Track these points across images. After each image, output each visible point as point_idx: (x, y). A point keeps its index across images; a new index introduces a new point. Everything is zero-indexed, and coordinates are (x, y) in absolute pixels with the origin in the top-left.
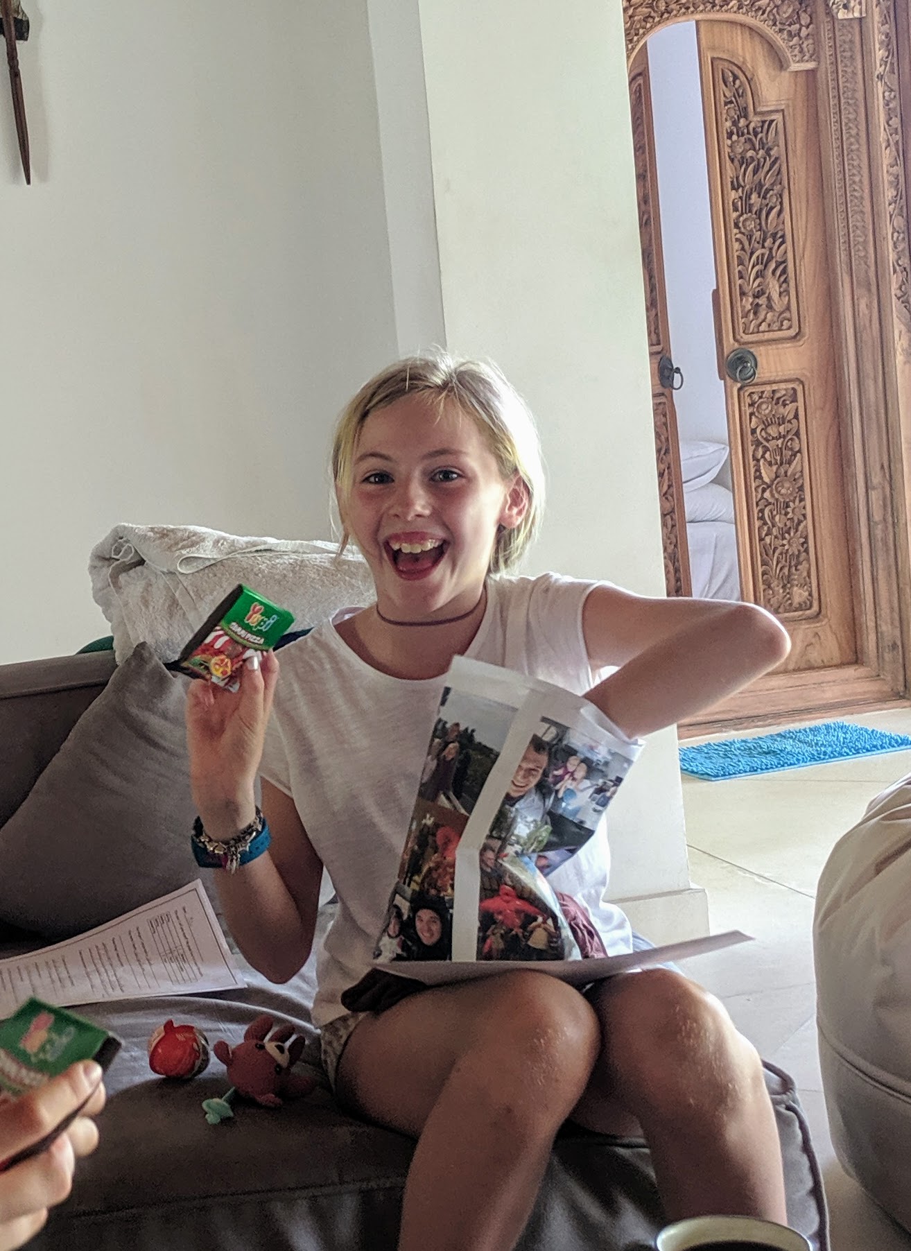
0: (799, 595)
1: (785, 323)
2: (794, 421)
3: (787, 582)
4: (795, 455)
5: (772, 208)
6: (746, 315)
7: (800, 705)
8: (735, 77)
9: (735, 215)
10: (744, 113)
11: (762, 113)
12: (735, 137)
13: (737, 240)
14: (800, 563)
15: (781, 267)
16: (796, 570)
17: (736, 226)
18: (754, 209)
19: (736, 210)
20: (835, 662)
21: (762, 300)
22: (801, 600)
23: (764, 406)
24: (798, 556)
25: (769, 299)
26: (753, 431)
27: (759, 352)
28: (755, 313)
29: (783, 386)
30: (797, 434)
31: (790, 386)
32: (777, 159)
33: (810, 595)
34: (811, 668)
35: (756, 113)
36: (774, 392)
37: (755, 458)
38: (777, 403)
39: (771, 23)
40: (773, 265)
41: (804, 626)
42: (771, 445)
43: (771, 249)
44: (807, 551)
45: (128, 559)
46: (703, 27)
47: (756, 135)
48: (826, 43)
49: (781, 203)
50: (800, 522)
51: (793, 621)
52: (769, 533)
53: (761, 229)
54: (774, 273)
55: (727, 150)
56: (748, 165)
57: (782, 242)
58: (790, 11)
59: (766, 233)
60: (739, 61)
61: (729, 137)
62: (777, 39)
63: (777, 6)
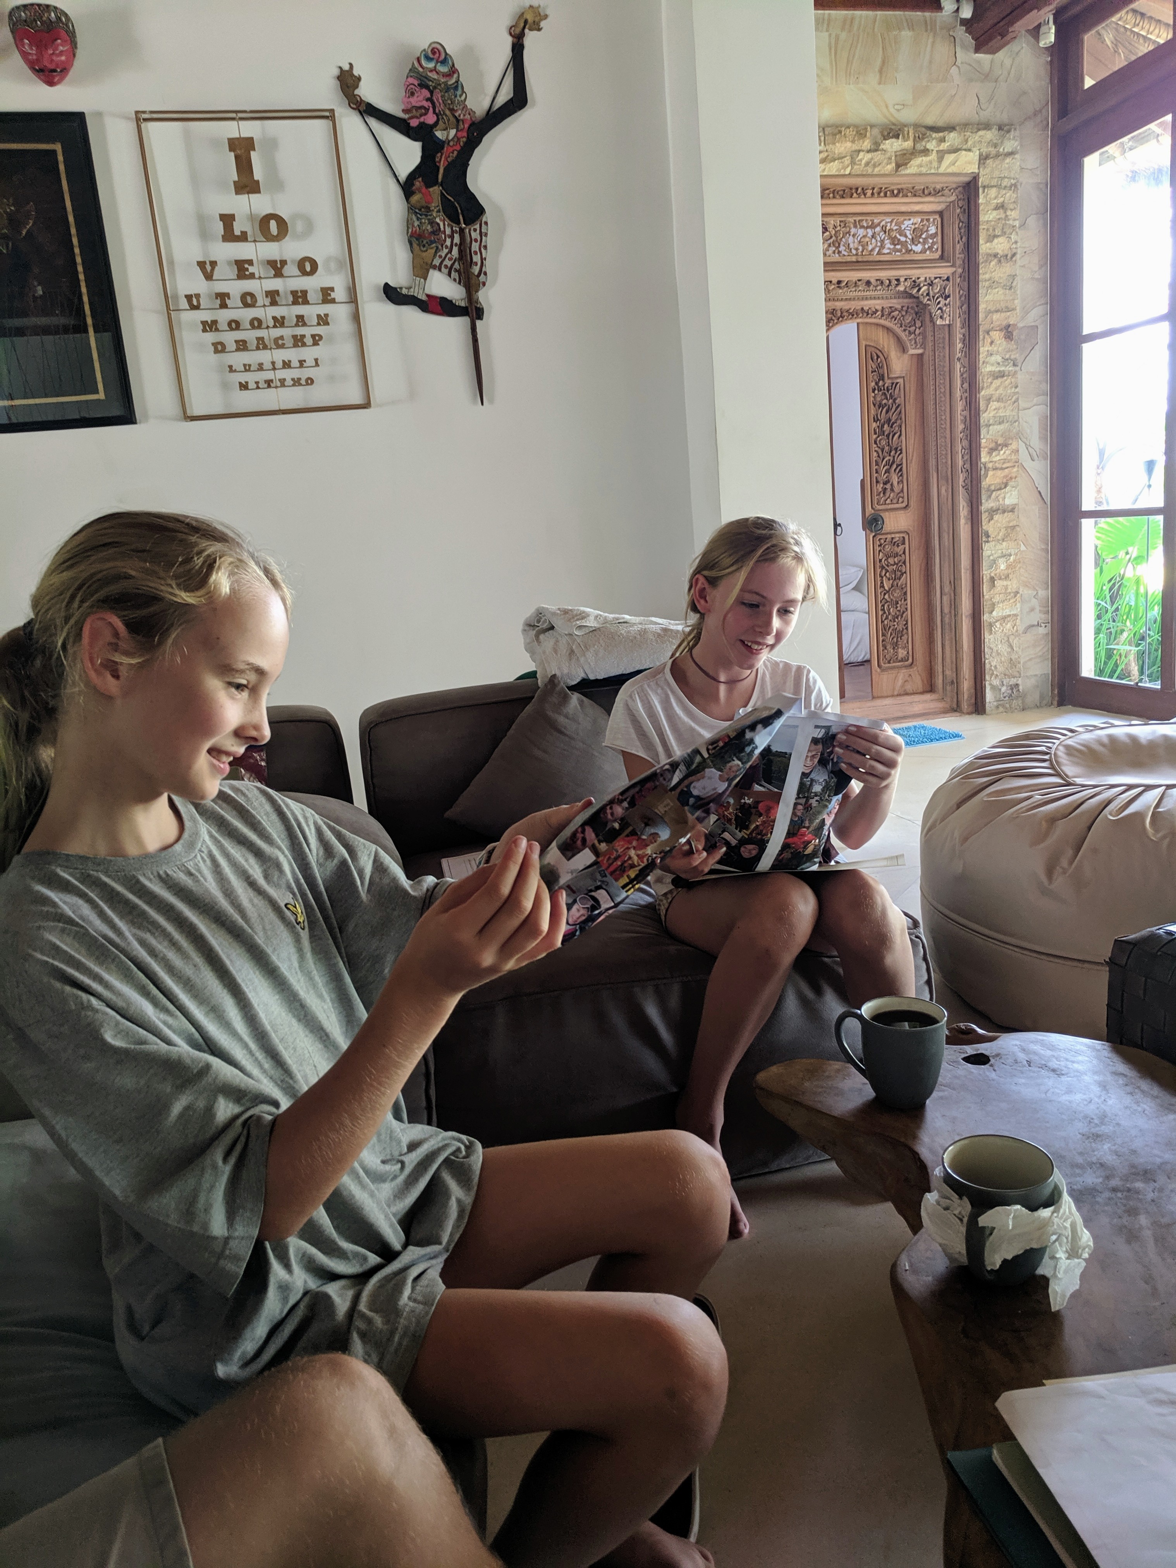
0: (901, 652)
1: (901, 500)
2: (903, 556)
3: (895, 646)
4: (902, 574)
5: (895, 433)
6: (879, 494)
7: (900, 714)
8: (878, 357)
9: (875, 437)
10: (882, 378)
11: (892, 378)
12: (876, 392)
13: (875, 451)
14: (903, 635)
15: (900, 467)
16: (901, 639)
17: (875, 443)
18: (885, 434)
19: (875, 433)
20: (920, 691)
21: (888, 486)
22: (903, 656)
23: (886, 546)
24: (902, 632)
25: (892, 485)
26: (880, 561)
27: (886, 516)
28: (884, 493)
29: (897, 535)
30: (904, 563)
31: (902, 535)
32: (899, 405)
33: (908, 653)
34: (907, 694)
35: (888, 378)
36: (892, 538)
37: (880, 576)
38: (894, 545)
39: (899, 325)
40: (895, 466)
41: (904, 671)
42: (890, 569)
43: (894, 457)
44: (907, 629)
45: (545, 626)
46: (861, 327)
47: (888, 390)
48: (930, 339)
49: (901, 431)
50: (904, 612)
51: (898, 667)
52: (886, 619)
53: (889, 445)
54: (895, 470)
55: (871, 399)
56: (883, 408)
57: (901, 453)
58: (910, 319)
59: (892, 447)
60: (880, 347)
61: (873, 391)
62: (902, 335)
63: (903, 316)
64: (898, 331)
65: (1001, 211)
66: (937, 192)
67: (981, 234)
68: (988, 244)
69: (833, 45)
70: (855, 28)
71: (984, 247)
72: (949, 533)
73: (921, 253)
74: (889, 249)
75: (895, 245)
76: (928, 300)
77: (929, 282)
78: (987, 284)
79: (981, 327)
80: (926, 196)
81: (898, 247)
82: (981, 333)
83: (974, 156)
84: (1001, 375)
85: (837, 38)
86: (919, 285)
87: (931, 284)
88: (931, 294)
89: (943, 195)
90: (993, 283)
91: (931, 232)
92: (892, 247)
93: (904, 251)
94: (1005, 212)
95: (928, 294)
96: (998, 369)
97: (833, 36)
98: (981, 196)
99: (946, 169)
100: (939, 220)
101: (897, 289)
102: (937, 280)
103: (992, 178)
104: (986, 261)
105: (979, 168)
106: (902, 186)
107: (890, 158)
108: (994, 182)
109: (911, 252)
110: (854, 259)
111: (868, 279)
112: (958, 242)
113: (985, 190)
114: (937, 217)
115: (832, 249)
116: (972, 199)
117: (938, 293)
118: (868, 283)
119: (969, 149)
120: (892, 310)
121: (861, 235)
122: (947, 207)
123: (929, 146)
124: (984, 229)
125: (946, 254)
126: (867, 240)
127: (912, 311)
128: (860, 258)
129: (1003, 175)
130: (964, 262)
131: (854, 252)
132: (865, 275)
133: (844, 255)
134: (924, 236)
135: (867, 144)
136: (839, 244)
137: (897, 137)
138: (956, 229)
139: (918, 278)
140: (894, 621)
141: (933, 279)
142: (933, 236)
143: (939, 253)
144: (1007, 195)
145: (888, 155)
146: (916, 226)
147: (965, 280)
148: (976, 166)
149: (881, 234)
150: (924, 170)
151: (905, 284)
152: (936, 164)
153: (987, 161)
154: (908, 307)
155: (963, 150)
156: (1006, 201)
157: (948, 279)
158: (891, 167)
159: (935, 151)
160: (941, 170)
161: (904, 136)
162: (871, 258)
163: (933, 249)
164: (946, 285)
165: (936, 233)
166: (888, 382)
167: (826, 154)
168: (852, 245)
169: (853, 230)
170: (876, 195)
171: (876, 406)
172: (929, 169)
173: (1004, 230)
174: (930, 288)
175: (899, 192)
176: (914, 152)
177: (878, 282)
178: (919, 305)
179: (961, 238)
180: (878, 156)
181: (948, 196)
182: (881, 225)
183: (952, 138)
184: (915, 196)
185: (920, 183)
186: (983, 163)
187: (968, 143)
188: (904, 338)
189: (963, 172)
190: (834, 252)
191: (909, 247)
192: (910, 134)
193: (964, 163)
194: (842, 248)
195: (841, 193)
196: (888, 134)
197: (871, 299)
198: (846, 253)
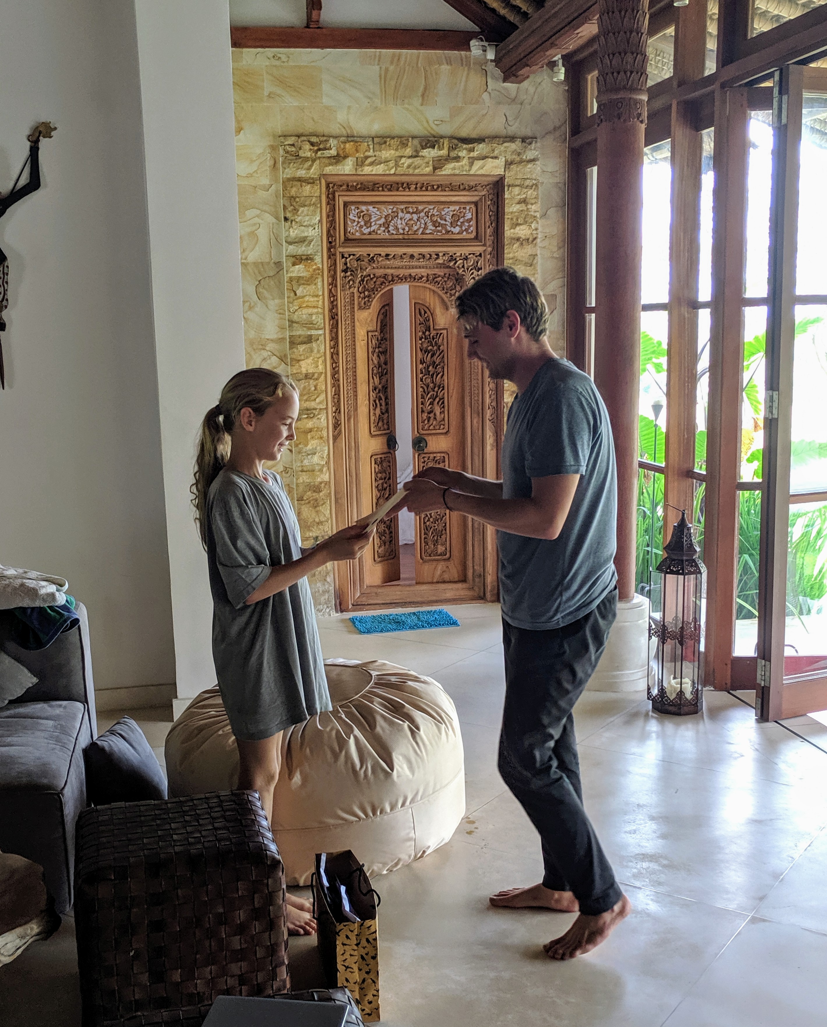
0: (441, 549)
1: (442, 427)
3: (436, 543)
5: (439, 374)
6: (423, 422)
8: (425, 312)
9: (421, 376)
10: (428, 329)
11: (437, 330)
12: (423, 340)
13: (421, 387)
14: (442, 534)
15: (442, 401)
16: (440, 537)
17: (422, 380)
18: (431, 373)
19: (422, 373)
20: (456, 579)
21: (432, 415)
22: (442, 551)
23: (429, 463)
24: (442, 531)
25: (435, 414)
27: (429, 439)
28: (428, 421)
29: (439, 455)
31: (443, 455)
32: (443, 351)
33: (446, 549)
34: (444, 582)
35: (434, 329)
36: (435, 457)
38: (436, 462)
39: (441, 289)
40: (437, 399)
41: (442, 563)
43: (437, 392)
44: (446, 530)
46: (411, 288)
47: (433, 339)
49: (443, 372)
50: (443, 516)
51: (437, 560)
52: (429, 520)
53: (433, 382)
54: (438, 403)
55: (419, 346)
56: (429, 353)
57: (443, 389)
58: (451, 284)
59: (435, 384)
60: (427, 305)
61: (421, 339)
62: (444, 296)
63: (445, 281)
64: (441, 293)
65: (523, 205)
66: (470, 188)
67: (506, 222)
68: (512, 230)
69: (383, 77)
70: (402, 63)
71: (509, 232)
72: (479, 456)
73: (458, 233)
74: (431, 230)
75: (436, 227)
76: (464, 271)
77: (463, 257)
78: (511, 261)
80: (462, 190)
81: (440, 228)
83: (501, 162)
85: (387, 70)
86: (455, 259)
87: (466, 259)
88: (466, 266)
89: (476, 190)
90: (515, 262)
91: (466, 218)
92: (434, 228)
93: (444, 232)
94: (526, 206)
95: (463, 267)
97: (384, 67)
98: (506, 193)
99: (478, 170)
100: (474, 209)
101: (437, 261)
102: (470, 256)
103: (516, 179)
104: (509, 244)
105: (505, 171)
106: (441, 183)
107: (428, 163)
108: (518, 182)
109: (451, 233)
110: (401, 237)
111: (411, 253)
112: (489, 227)
113: (510, 189)
114: (473, 206)
115: (382, 229)
116: (500, 194)
117: (472, 265)
118: (412, 256)
119: (496, 158)
120: (435, 276)
121: (408, 219)
122: (481, 199)
123: (460, 154)
124: (508, 218)
125: (479, 235)
126: (412, 222)
127: (453, 278)
128: (406, 237)
129: (526, 177)
130: (493, 242)
131: (401, 231)
132: (410, 251)
133: (393, 234)
134: (461, 220)
135: (408, 151)
136: (389, 225)
137: (433, 147)
138: (488, 217)
139: (455, 254)
140: (435, 523)
141: (467, 255)
142: (469, 220)
143: (474, 234)
144: (529, 192)
145: (426, 160)
146: (455, 213)
147: (494, 257)
148: (503, 170)
149: (425, 218)
150: (457, 172)
151: (444, 258)
152: (467, 168)
153: (512, 166)
154: (449, 275)
155: (492, 158)
156: (528, 197)
157: (480, 255)
158: (429, 169)
159: (466, 158)
160: (472, 172)
161: (439, 147)
162: (415, 237)
163: (470, 231)
164: (479, 260)
165: (472, 218)
166: (433, 333)
167: (374, 158)
168: (399, 226)
169: (401, 215)
170: (419, 189)
171: (423, 351)
172: (463, 171)
173: (526, 220)
174: (465, 262)
175: (438, 187)
176: (448, 159)
177: (421, 256)
178: (458, 274)
179: (492, 224)
180: (417, 161)
181: (481, 191)
182: (425, 211)
183: (481, 148)
184: (452, 190)
185: (456, 181)
186: (509, 168)
187: (496, 152)
188: (446, 299)
189: (492, 174)
190: (384, 231)
191: (449, 229)
192: (445, 145)
193: (493, 167)
194: (391, 228)
195: (389, 187)
196: (426, 144)
197: (416, 268)
198: (394, 232)
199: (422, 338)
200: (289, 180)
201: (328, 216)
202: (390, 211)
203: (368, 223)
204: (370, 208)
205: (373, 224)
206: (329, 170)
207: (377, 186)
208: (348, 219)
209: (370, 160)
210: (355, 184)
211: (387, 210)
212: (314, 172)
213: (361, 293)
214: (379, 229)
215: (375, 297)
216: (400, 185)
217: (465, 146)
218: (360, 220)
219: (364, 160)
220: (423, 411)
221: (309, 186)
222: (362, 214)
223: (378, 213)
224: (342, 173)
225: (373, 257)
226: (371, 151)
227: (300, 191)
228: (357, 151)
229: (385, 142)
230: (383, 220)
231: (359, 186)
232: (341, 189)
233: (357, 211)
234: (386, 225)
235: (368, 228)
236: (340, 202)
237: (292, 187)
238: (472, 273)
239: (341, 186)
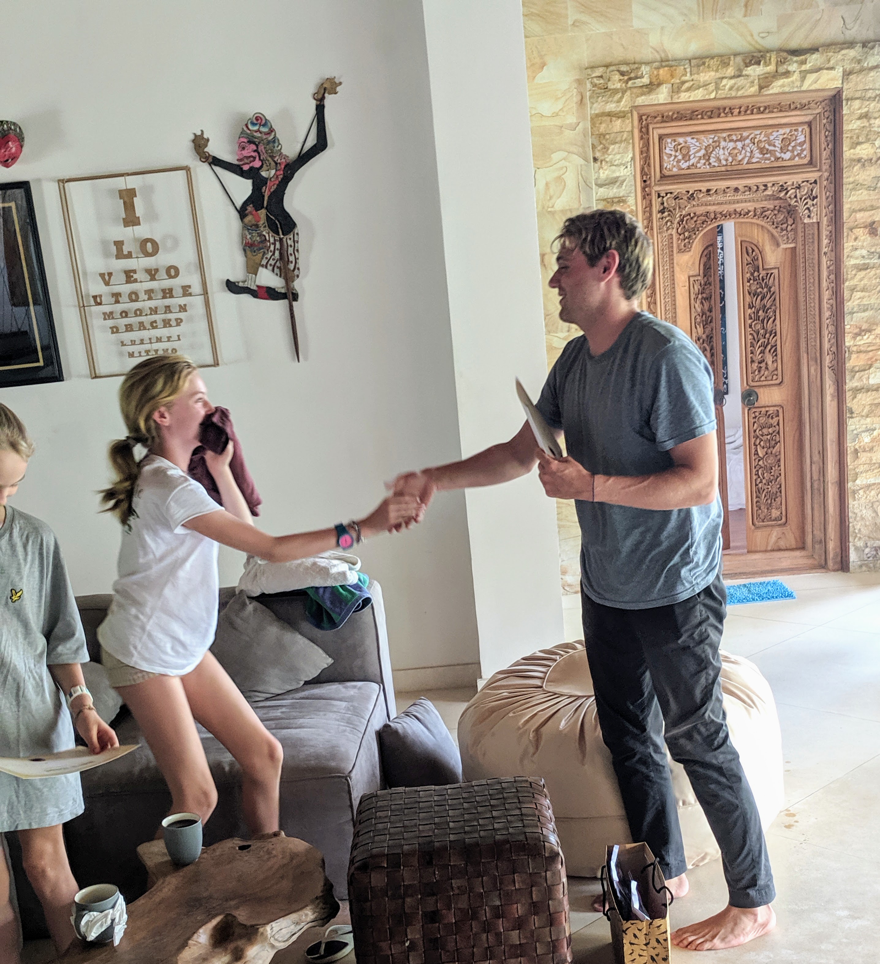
0: (776, 513)
1: (775, 377)
2: (777, 427)
3: (770, 507)
4: (776, 443)
5: (770, 318)
6: (753, 373)
8: (753, 251)
9: (750, 321)
10: (757, 269)
11: (767, 269)
12: (751, 282)
13: (751, 334)
14: (777, 498)
15: (774, 349)
16: (774, 500)
17: (750, 326)
18: (761, 319)
19: (751, 318)
20: (794, 547)
21: (763, 365)
22: (777, 516)
23: (761, 418)
24: (777, 493)
25: (766, 364)
26: (755, 431)
27: (760, 391)
28: (759, 371)
29: (772, 409)
30: (778, 433)
31: (776, 408)
32: (774, 293)
33: (782, 514)
34: (780, 550)
35: (764, 269)
36: (767, 411)
37: (755, 444)
38: (769, 417)
39: (771, 223)
40: (770, 347)
41: (778, 529)
42: (765, 438)
43: (769, 339)
44: (781, 492)
46: (737, 225)
47: (763, 280)
48: (800, 234)
49: (775, 316)
50: (778, 477)
51: (772, 526)
52: (761, 482)
53: (764, 328)
54: (770, 351)
55: (747, 288)
56: (758, 295)
57: (775, 336)
58: (782, 217)
59: (766, 331)
60: (755, 242)
61: (748, 282)
62: (774, 232)
63: (775, 215)
64: (771, 228)
65: (865, 120)
66: (803, 107)
67: (844, 142)
68: (852, 151)
71: (848, 153)
72: (818, 409)
73: (789, 160)
74: (757, 158)
75: (764, 154)
76: (796, 201)
77: (796, 185)
78: (851, 186)
79: (845, 225)
80: (793, 110)
81: (768, 156)
82: (845, 230)
83: (838, 72)
84: (865, 267)
86: (786, 189)
87: (799, 187)
88: (799, 196)
89: (809, 109)
90: (857, 186)
91: (798, 141)
92: (761, 156)
93: (773, 159)
94: (868, 121)
95: (796, 197)
96: (862, 262)
98: (845, 108)
99: (811, 85)
100: (808, 130)
101: (765, 193)
102: (804, 184)
103: (857, 91)
104: (850, 166)
105: (843, 83)
106: (768, 104)
107: (753, 82)
108: (858, 95)
109: (781, 160)
110: (723, 169)
111: (736, 186)
112: (825, 149)
113: (849, 103)
114: (806, 127)
115: (703, 161)
116: (837, 110)
117: (805, 195)
118: (736, 190)
119: (832, 68)
120: (764, 210)
121: (731, 148)
122: (815, 118)
123: (790, 68)
124: (847, 137)
125: (814, 160)
126: (736, 151)
127: (784, 210)
128: (729, 168)
129: (867, 88)
130: (830, 166)
131: (724, 163)
132: (733, 183)
133: (714, 166)
134: (793, 144)
135: (730, 71)
136: (709, 157)
137: (758, 63)
138: (823, 138)
139: (786, 183)
140: (769, 485)
141: (800, 183)
142: (802, 144)
143: (808, 158)
144: (872, 105)
145: (751, 78)
146: (785, 136)
147: (831, 183)
148: (841, 82)
149: (751, 145)
150: (787, 89)
151: (773, 188)
152: (798, 84)
153: (851, 77)
154: (780, 207)
155: (828, 69)
156: (871, 110)
157: (815, 182)
158: (754, 89)
159: (797, 72)
160: (804, 88)
161: (765, 62)
162: (740, 167)
163: (803, 155)
164: (814, 188)
165: (805, 141)
166: (763, 273)
167: (692, 83)
168: (722, 157)
169: (723, 144)
170: (743, 113)
171: (752, 295)
172: (793, 87)
173: (869, 137)
174: (798, 191)
175: (765, 108)
176: (776, 75)
177: (746, 188)
178: (790, 205)
179: (828, 145)
180: (741, 81)
181: (815, 109)
182: (750, 137)
183: (814, 59)
184: (781, 111)
185: (786, 100)
186: (847, 79)
187: (832, 62)
188: (776, 234)
189: (827, 87)
190: (705, 164)
191: (778, 155)
192: (772, 59)
193: (828, 80)
194: (712, 160)
195: (709, 113)
196: (751, 61)
197: (742, 202)
198: (716, 164)
199: (750, 279)
200: (597, 115)
201: (642, 152)
202: (711, 141)
203: (686, 157)
204: (689, 139)
205: (691, 157)
206: (641, 100)
207: (696, 113)
208: (664, 154)
209: (687, 85)
210: (670, 114)
211: (707, 140)
212: (624, 104)
213: (680, 235)
214: (698, 162)
215: (696, 238)
216: (721, 111)
217: (795, 59)
218: (677, 154)
219: (680, 85)
220: (752, 361)
221: (620, 120)
222: (679, 147)
223: (697, 144)
224: (656, 102)
225: (693, 194)
226: (688, 75)
227: (610, 126)
228: (672, 76)
229: (704, 63)
230: (703, 152)
231: (675, 116)
232: (656, 120)
233: (674, 144)
234: (707, 157)
235: (686, 162)
236: (654, 135)
237: (601, 123)
238: (807, 203)
239: (655, 117)
